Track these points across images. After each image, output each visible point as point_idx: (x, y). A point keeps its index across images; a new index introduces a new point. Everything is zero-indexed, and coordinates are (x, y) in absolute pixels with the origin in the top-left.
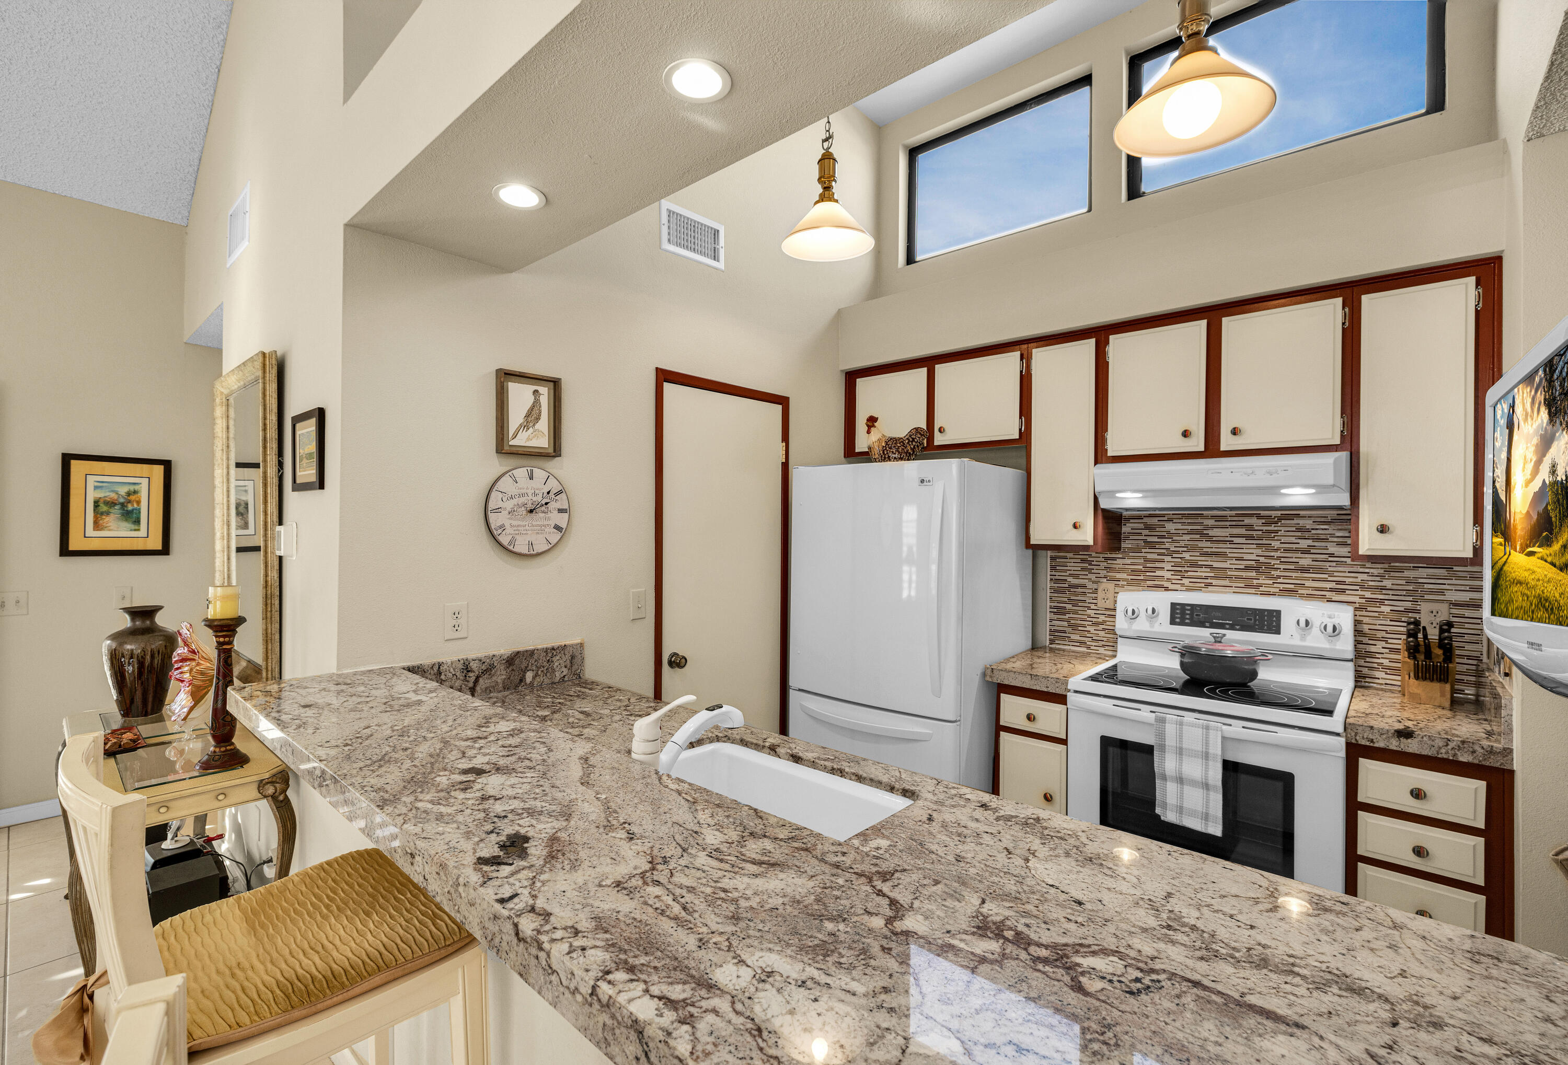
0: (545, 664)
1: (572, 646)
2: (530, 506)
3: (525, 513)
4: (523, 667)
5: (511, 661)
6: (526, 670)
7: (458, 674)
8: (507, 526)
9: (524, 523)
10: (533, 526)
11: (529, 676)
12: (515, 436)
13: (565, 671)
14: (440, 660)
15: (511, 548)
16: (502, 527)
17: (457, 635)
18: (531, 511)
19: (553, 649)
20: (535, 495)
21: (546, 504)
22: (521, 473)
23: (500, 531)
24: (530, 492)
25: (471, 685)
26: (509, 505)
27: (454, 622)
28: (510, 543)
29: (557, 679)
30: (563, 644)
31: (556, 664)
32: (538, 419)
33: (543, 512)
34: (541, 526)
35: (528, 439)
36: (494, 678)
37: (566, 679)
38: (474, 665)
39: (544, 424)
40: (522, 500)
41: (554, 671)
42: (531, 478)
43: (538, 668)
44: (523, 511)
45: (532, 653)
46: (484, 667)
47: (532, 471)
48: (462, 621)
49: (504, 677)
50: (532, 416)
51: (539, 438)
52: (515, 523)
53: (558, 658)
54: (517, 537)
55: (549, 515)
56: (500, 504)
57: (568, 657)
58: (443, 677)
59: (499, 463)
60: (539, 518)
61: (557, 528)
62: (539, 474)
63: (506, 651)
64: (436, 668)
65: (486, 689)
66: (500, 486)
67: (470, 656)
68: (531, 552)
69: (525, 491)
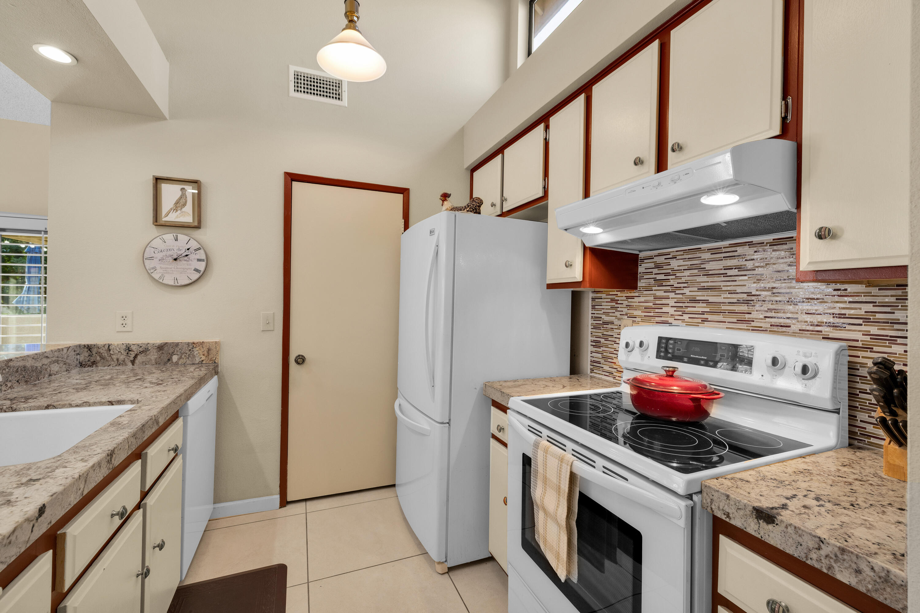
0: (187, 352)
1: (209, 343)
2: (175, 257)
3: (171, 260)
4: (171, 351)
5: (161, 347)
6: (173, 354)
7: (122, 352)
8: (158, 268)
9: (171, 267)
10: (177, 268)
11: (175, 358)
12: (167, 215)
13: (203, 358)
14: (110, 343)
15: (161, 281)
16: (155, 269)
17: (124, 329)
18: (175, 260)
19: (194, 343)
20: (179, 250)
21: (187, 255)
22: (169, 237)
23: (152, 271)
24: (175, 249)
25: (132, 359)
26: (160, 255)
27: (122, 322)
28: (160, 278)
29: (197, 362)
30: (201, 341)
31: (196, 353)
32: (184, 205)
33: (186, 260)
34: (184, 269)
35: (177, 217)
36: (149, 357)
37: (204, 362)
38: (133, 348)
39: (189, 208)
40: (169, 253)
41: (194, 356)
42: (176, 240)
43: (182, 354)
44: (169, 259)
45: (177, 344)
46: (141, 350)
47: (177, 236)
48: (129, 322)
49: (156, 357)
50: (180, 204)
51: (185, 217)
52: (162, 266)
53: (197, 349)
54: (165, 275)
55: (190, 262)
56: (153, 255)
57: (205, 349)
58: (111, 352)
59: (154, 231)
60: (182, 264)
61: (197, 270)
62: (183, 238)
63: (159, 341)
64: (107, 347)
65: (143, 362)
66: (154, 244)
67: (131, 342)
68: (177, 284)
69: (171, 248)
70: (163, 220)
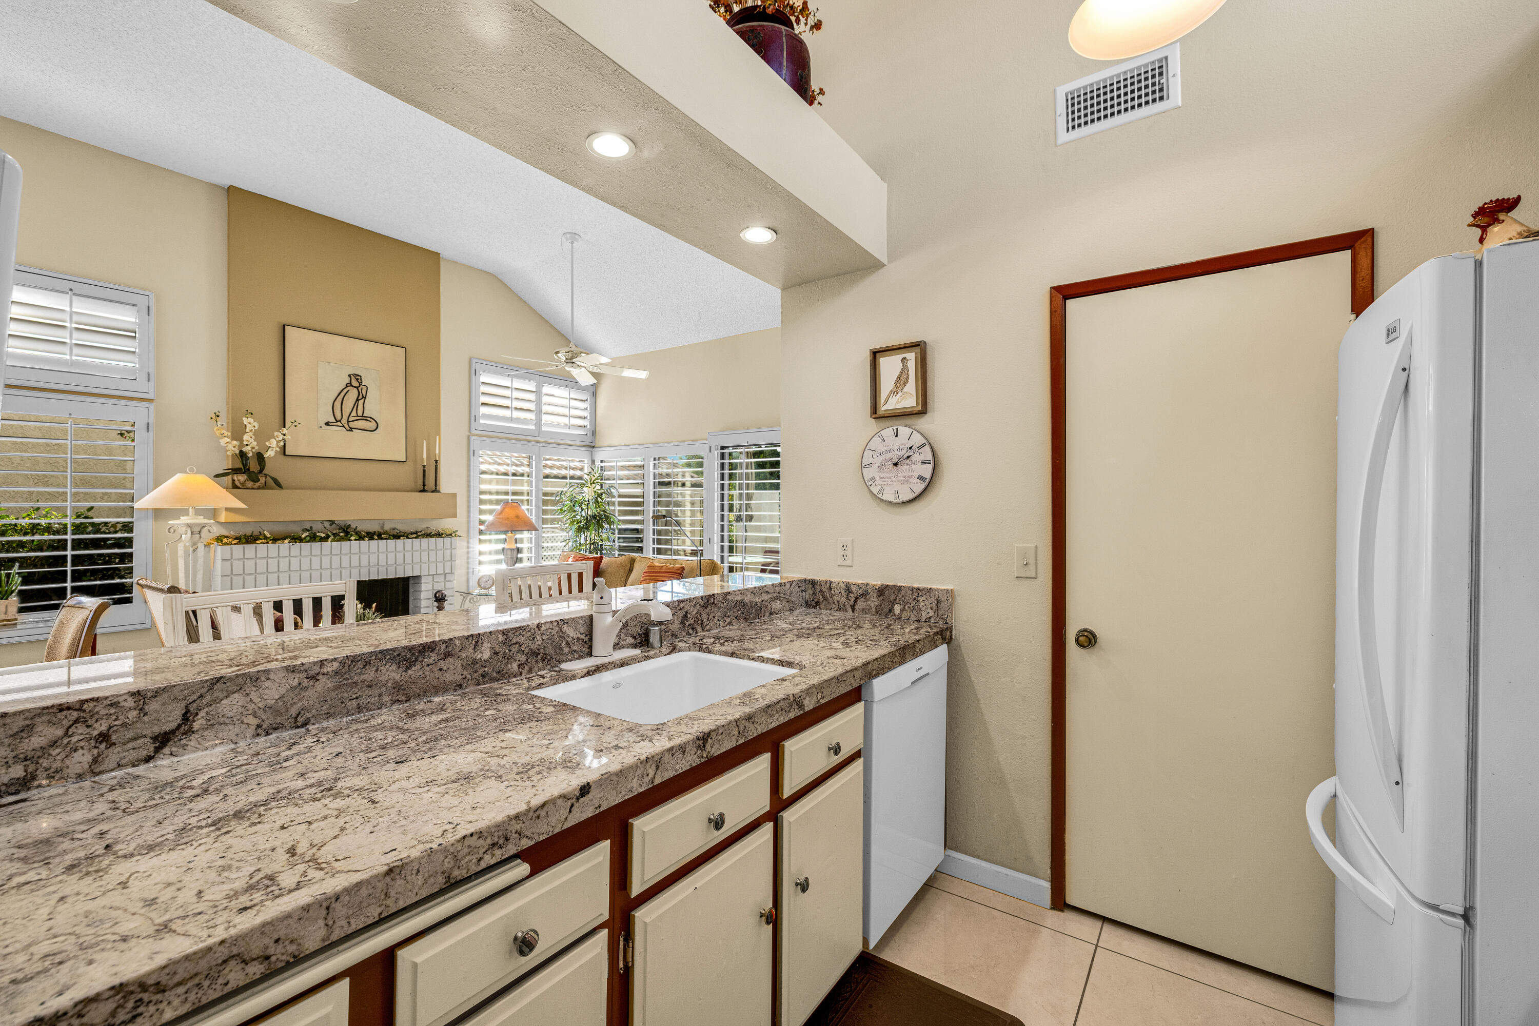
0: (911, 601)
1: (937, 590)
2: (895, 460)
3: (891, 466)
4: (892, 598)
5: (882, 591)
6: (894, 602)
7: (843, 592)
8: (877, 478)
9: (891, 475)
10: (898, 477)
11: (897, 609)
12: (886, 402)
13: (931, 613)
14: (831, 579)
15: (880, 496)
16: (873, 479)
17: (844, 563)
18: (896, 464)
19: (919, 589)
20: (900, 450)
21: (908, 457)
22: (888, 432)
23: (871, 483)
24: (896, 448)
25: (852, 603)
26: (878, 460)
27: (843, 553)
28: (879, 492)
29: (923, 618)
30: (929, 587)
31: (922, 604)
32: (906, 382)
33: (908, 465)
34: (905, 477)
35: (898, 402)
36: (869, 603)
37: (932, 620)
38: (854, 588)
39: (911, 387)
40: (889, 455)
41: (920, 610)
42: (896, 436)
43: (906, 603)
44: (890, 465)
45: (899, 589)
46: (861, 592)
47: (897, 429)
48: (849, 553)
49: (876, 603)
50: (901, 382)
51: (908, 400)
52: (883, 475)
53: (923, 598)
54: (885, 487)
55: (913, 466)
56: (871, 460)
57: (934, 599)
58: (833, 592)
59: (873, 425)
60: (904, 469)
61: (921, 478)
62: (904, 431)
63: (879, 582)
64: (828, 584)
65: (863, 610)
66: (872, 445)
67: (851, 581)
68: (898, 500)
69: (891, 448)
70: (883, 409)
